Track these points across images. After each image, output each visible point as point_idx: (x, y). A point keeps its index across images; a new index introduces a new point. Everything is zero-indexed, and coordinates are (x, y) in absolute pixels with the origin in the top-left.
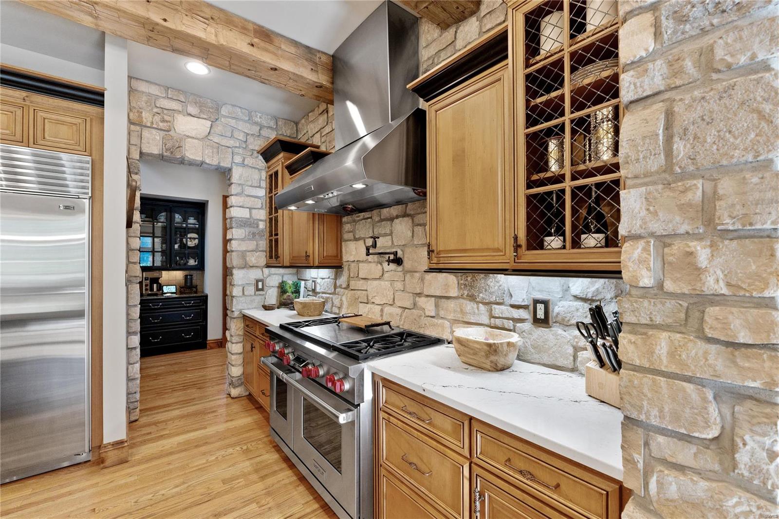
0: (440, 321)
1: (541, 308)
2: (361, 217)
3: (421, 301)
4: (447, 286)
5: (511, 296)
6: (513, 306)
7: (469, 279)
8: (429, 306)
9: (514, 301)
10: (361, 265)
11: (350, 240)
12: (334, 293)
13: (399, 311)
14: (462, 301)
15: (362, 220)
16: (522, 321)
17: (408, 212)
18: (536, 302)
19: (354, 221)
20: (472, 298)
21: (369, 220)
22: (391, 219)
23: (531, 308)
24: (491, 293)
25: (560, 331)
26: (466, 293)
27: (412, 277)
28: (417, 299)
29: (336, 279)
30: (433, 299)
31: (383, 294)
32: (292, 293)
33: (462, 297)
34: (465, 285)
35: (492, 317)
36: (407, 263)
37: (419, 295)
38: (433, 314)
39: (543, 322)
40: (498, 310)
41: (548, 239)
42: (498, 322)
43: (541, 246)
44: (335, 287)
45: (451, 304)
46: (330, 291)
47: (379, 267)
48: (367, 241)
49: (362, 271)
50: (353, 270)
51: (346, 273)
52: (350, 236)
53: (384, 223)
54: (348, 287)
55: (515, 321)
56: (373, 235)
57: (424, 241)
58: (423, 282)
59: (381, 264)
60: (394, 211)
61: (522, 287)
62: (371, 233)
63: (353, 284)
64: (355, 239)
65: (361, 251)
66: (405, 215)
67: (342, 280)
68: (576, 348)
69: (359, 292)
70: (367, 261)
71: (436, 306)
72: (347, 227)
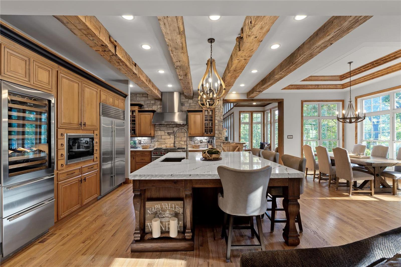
1: (201, 141)
3: (181, 142)
4: (187, 139)
6: (198, 141)
9: (198, 140)
10: (162, 136)
11: (158, 131)
12: (151, 143)
16: (199, 143)
17: (177, 126)
18: (201, 140)
19: (160, 126)
20: (191, 141)
22: (173, 127)
24: (195, 140)
25: (203, 143)
29: (151, 140)
30: (184, 142)
31: (170, 142)
32: (133, 144)
33: (189, 141)
34: (191, 139)
35: (194, 143)
36: (177, 136)
37: (180, 141)
39: (201, 143)
40: (195, 142)
42: (196, 143)
43: (208, 134)
44: (151, 142)
46: (149, 143)
47: (169, 136)
48: (165, 131)
49: (163, 137)
50: (160, 137)
51: (157, 138)
52: (158, 129)
53: (171, 128)
54: (157, 141)
55: (198, 143)
56: (167, 130)
57: (181, 132)
58: (181, 139)
59: (170, 136)
60: (174, 126)
61: (199, 139)
62: (166, 129)
63: (160, 140)
64: (160, 130)
65: (163, 133)
66: (176, 127)
67: (154, 140)
68: (205, 145)
69: (162, 142)
70: (165, 135)
71: (184, 143)
72: (157, 127)
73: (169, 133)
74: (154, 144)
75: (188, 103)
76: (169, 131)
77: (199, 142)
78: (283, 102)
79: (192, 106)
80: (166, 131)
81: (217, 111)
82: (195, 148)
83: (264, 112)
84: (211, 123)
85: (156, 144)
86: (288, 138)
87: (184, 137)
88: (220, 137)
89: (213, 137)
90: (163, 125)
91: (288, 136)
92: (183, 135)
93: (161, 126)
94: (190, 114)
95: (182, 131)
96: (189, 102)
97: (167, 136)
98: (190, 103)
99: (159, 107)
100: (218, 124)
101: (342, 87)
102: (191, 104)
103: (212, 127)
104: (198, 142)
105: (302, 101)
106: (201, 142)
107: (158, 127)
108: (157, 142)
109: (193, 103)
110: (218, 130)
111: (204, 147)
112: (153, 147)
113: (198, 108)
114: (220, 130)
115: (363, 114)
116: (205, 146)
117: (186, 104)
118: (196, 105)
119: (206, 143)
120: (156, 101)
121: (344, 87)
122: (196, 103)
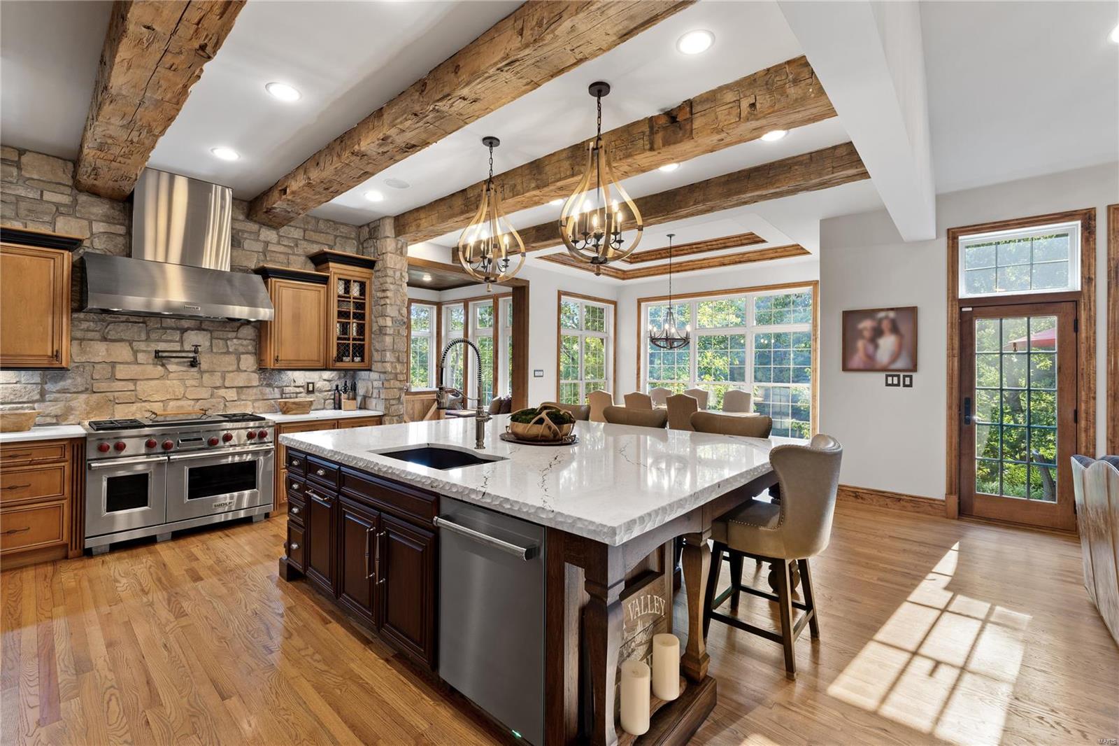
0: (243, 402)
1: (311, 386)
2: (124, 319)
3: (222, 392)
4: (250, 380)
5: (295, 381)
6: (296, 387)
7: (267, 375)
8: (231, 394)
9: (297, 384)
10: (119, 366)
11: (92, 340)
12: (42, 399)
13: (193, 402)
14: (261, 388)
15: (123, 322)
16: (301, 393)
17: (203, 326)
18: (308, 383)
19: (103, 321)
20: (269, 385)
21: (141, 325)
22: (182, 329)
23: (306, 386)
24: (283, 382)
25: (318, 394)
26: (265, 383)
27: (212, 375)
28: (216, 391)
29: (44, 382)
30: (235, 389)
31: (167, 391)
33: (262, 385)
34: (264, 379)
35: (282, 393)
36: (204, 366)
37: (218, 388)
38: (236, 399)
39: (309, 392)
40: (286, 390)
41: (344, 358)
42: (288, 396)
43: (342, 361)
44: (43, 394)
45: (255, 390)
46: (24, 400)
47: (160, 368)
48: (134, 344)
49: (121, 372)
50: (100, 372)
51: (81, 375)
52: (90, 335)
53: (168, 331)
54: (87, 389)
55: (297, 393)
56: (148, 339)
57: (225, 351)
58: (224, 378)
59: (163, 365)
60: (185, 324)
61: (301, 377)
62: (143, 336)
63: (103, 386)
64: (104, 339)
65: (122, 352)
66: (200, 329)
67: (67, 383)
68: (325, 400)
69: (116, 394)
70: (136, 362)
71: (238, 393)
72: (85, 325)
73: (160, 354)
74: (61, 405)
75: (258, 240)
76: (161, 346)
77: (301, 390)
78: (528, 287)
79: (274, 254)
80: (142, 346)
81: (392, 287)
82: (294, 412)
83: (439, 305)
84: (358, 325)
85: (74, 404)
86: (535, 376)
87: (239, 370)
88: (398, 371)
89: (352, 372)
90: (123, 318)
91: (535, 371)
92: (231, 365)
93: (108, 317)
94: (278, 284)
95: (227, 346)
96: (262, 237)
97: (150, 367)
98: (267, 243)
99: (99, 227)
100: (392, 330)
101: (622, 276)
102: (271, 248)
103: (363, 340)
104: (298, 390)
105: (559, 291)
106: (311, 389)
107: (91, 323)
108: (83, 397)
109: (279, 243)
110: (393, 351)
111: (322, 407)
112: (54, 421)
113: (299, 267)
114: (399, 351)
115: (647, 332)
116: (325, 403)
117: (247, 241)
118: (290, 252)
119: (330, 393)
120: (83, 198)
121: (626, 277)
122: (293, 245)
